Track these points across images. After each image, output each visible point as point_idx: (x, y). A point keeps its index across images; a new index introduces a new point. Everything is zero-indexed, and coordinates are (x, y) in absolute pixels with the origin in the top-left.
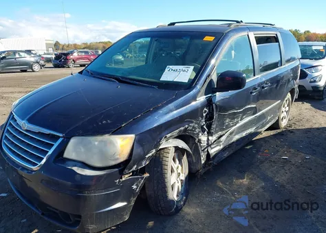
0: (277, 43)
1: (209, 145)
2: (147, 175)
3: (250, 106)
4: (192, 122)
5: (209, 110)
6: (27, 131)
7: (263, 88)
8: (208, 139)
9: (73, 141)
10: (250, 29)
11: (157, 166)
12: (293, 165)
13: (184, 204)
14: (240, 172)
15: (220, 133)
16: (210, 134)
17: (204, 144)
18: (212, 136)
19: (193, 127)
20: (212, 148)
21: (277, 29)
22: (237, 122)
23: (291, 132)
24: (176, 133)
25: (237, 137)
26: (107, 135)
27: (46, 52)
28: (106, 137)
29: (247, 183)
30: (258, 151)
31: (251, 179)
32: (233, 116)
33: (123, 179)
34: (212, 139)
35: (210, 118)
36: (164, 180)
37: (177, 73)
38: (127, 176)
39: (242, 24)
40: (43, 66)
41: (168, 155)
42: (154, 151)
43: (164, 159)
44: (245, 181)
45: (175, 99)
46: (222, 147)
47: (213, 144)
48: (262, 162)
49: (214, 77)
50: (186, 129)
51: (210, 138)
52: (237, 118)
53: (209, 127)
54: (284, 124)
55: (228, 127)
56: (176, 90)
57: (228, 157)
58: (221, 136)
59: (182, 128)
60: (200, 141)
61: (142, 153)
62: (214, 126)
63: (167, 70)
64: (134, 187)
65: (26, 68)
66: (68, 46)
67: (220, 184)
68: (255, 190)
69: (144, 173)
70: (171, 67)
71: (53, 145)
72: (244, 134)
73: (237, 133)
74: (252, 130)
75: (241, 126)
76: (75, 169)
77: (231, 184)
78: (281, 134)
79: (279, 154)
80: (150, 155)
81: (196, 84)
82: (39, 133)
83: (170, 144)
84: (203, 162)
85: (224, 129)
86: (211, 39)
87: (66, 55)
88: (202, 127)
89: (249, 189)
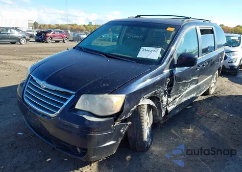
0: (213, 35)
1: (168, 104)
2: (130, 123)
3: (194, 78)
4: (160, 88)
5: (170, 79)
6: (45, 89)
7: (203, 65)
8: (168, 100)
9: (82, 97)
10: (197, 24)
11: (136, 117)
12: (222, 120)
13: (151, 144)
14: (186, 124)
15: (175, 96)
16: (169, 96)
17: (165, 103)
18: (170, 98)
19: (160, 91)
20: (169, 107)
21: (212, 24)
22: (186, 89)
23: (218, 97)
24: (149, 95)
25: (185, 99)
26: (107, 94)
27: (28, 30)
28: (106, 95)
29: (192, 131)
30: (196, 110)
31: (194, 129)
32: (185, 85)
33: (116, 125)
34: (170, 100)
35: (170, 85)
36: (142, 127)
37: (149, 53)
38: (118, 123)
39: (191, 19)
40: (28, 40)
41: (143, 110)
42: (136, 107)
43: (142, 112)
44: (190, 130)
45: (150, 71)
46: (175, 106)
47: (170, 103)
48: (200, 118)
49: (175, 57)
50: (156, 92)
51: (169, 99)
52: (187, 86)
53: (169, 91)
54: (212, 91)
55: (181, 92)
56: (150, 65)
57: (179, 113)
58: (176, 98)
59: (154, 92)
60: (162, 101)
61: (129, 107)
62: (172, 91)
63: (141, 50)
64: (122, 131)
65: (15, 41)
66: (44, 26)
67: (173, 131)
68: (198, 136)
69: (128, 121)
70: (144, 48)
71: (67, 100)
72: (189, 98)
73: (185, 97)
74: (194, 95)
75: (188, 92)
76: (85, 116)
77: (181, 131)
78: (211, 99)
79: (212, 112)
80: (133, 109)
81: (164, 61)
82: (56, 90)
83: (145, 102)
84: (163, 116)
85: (178, 94)
86: (173, 29)
87: (45, 33)
88: (165, 91)
89: (194, 135)
